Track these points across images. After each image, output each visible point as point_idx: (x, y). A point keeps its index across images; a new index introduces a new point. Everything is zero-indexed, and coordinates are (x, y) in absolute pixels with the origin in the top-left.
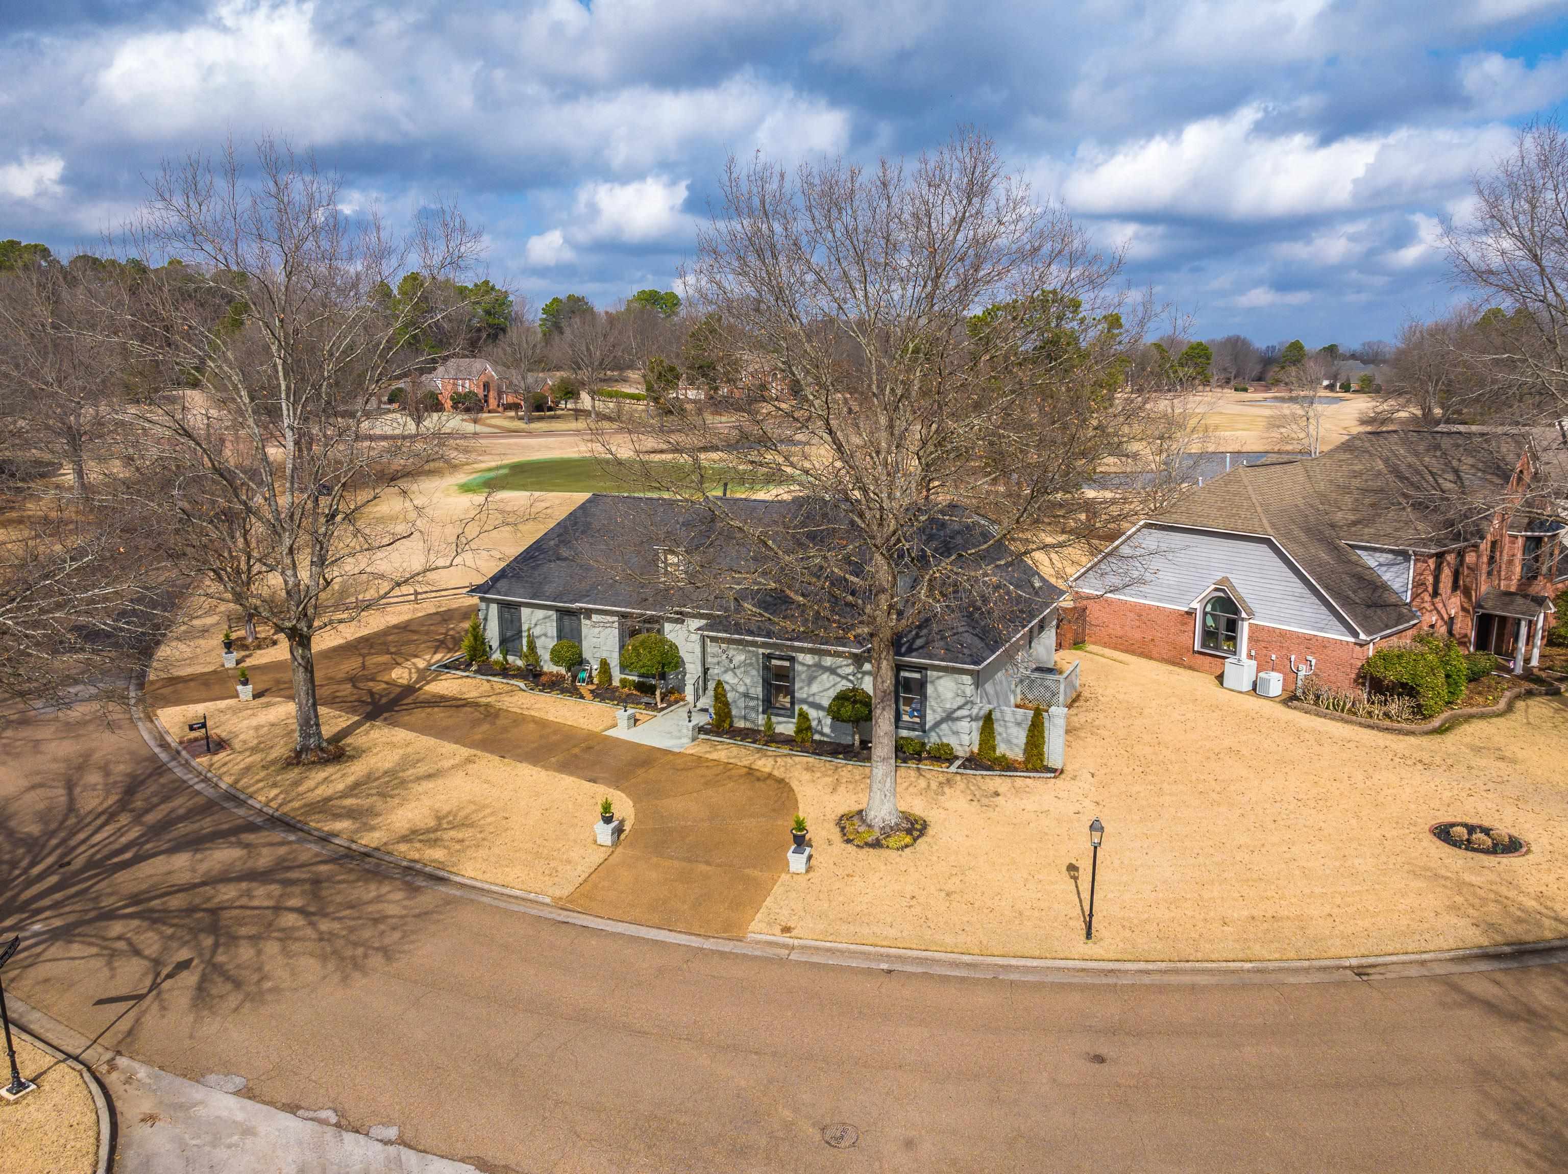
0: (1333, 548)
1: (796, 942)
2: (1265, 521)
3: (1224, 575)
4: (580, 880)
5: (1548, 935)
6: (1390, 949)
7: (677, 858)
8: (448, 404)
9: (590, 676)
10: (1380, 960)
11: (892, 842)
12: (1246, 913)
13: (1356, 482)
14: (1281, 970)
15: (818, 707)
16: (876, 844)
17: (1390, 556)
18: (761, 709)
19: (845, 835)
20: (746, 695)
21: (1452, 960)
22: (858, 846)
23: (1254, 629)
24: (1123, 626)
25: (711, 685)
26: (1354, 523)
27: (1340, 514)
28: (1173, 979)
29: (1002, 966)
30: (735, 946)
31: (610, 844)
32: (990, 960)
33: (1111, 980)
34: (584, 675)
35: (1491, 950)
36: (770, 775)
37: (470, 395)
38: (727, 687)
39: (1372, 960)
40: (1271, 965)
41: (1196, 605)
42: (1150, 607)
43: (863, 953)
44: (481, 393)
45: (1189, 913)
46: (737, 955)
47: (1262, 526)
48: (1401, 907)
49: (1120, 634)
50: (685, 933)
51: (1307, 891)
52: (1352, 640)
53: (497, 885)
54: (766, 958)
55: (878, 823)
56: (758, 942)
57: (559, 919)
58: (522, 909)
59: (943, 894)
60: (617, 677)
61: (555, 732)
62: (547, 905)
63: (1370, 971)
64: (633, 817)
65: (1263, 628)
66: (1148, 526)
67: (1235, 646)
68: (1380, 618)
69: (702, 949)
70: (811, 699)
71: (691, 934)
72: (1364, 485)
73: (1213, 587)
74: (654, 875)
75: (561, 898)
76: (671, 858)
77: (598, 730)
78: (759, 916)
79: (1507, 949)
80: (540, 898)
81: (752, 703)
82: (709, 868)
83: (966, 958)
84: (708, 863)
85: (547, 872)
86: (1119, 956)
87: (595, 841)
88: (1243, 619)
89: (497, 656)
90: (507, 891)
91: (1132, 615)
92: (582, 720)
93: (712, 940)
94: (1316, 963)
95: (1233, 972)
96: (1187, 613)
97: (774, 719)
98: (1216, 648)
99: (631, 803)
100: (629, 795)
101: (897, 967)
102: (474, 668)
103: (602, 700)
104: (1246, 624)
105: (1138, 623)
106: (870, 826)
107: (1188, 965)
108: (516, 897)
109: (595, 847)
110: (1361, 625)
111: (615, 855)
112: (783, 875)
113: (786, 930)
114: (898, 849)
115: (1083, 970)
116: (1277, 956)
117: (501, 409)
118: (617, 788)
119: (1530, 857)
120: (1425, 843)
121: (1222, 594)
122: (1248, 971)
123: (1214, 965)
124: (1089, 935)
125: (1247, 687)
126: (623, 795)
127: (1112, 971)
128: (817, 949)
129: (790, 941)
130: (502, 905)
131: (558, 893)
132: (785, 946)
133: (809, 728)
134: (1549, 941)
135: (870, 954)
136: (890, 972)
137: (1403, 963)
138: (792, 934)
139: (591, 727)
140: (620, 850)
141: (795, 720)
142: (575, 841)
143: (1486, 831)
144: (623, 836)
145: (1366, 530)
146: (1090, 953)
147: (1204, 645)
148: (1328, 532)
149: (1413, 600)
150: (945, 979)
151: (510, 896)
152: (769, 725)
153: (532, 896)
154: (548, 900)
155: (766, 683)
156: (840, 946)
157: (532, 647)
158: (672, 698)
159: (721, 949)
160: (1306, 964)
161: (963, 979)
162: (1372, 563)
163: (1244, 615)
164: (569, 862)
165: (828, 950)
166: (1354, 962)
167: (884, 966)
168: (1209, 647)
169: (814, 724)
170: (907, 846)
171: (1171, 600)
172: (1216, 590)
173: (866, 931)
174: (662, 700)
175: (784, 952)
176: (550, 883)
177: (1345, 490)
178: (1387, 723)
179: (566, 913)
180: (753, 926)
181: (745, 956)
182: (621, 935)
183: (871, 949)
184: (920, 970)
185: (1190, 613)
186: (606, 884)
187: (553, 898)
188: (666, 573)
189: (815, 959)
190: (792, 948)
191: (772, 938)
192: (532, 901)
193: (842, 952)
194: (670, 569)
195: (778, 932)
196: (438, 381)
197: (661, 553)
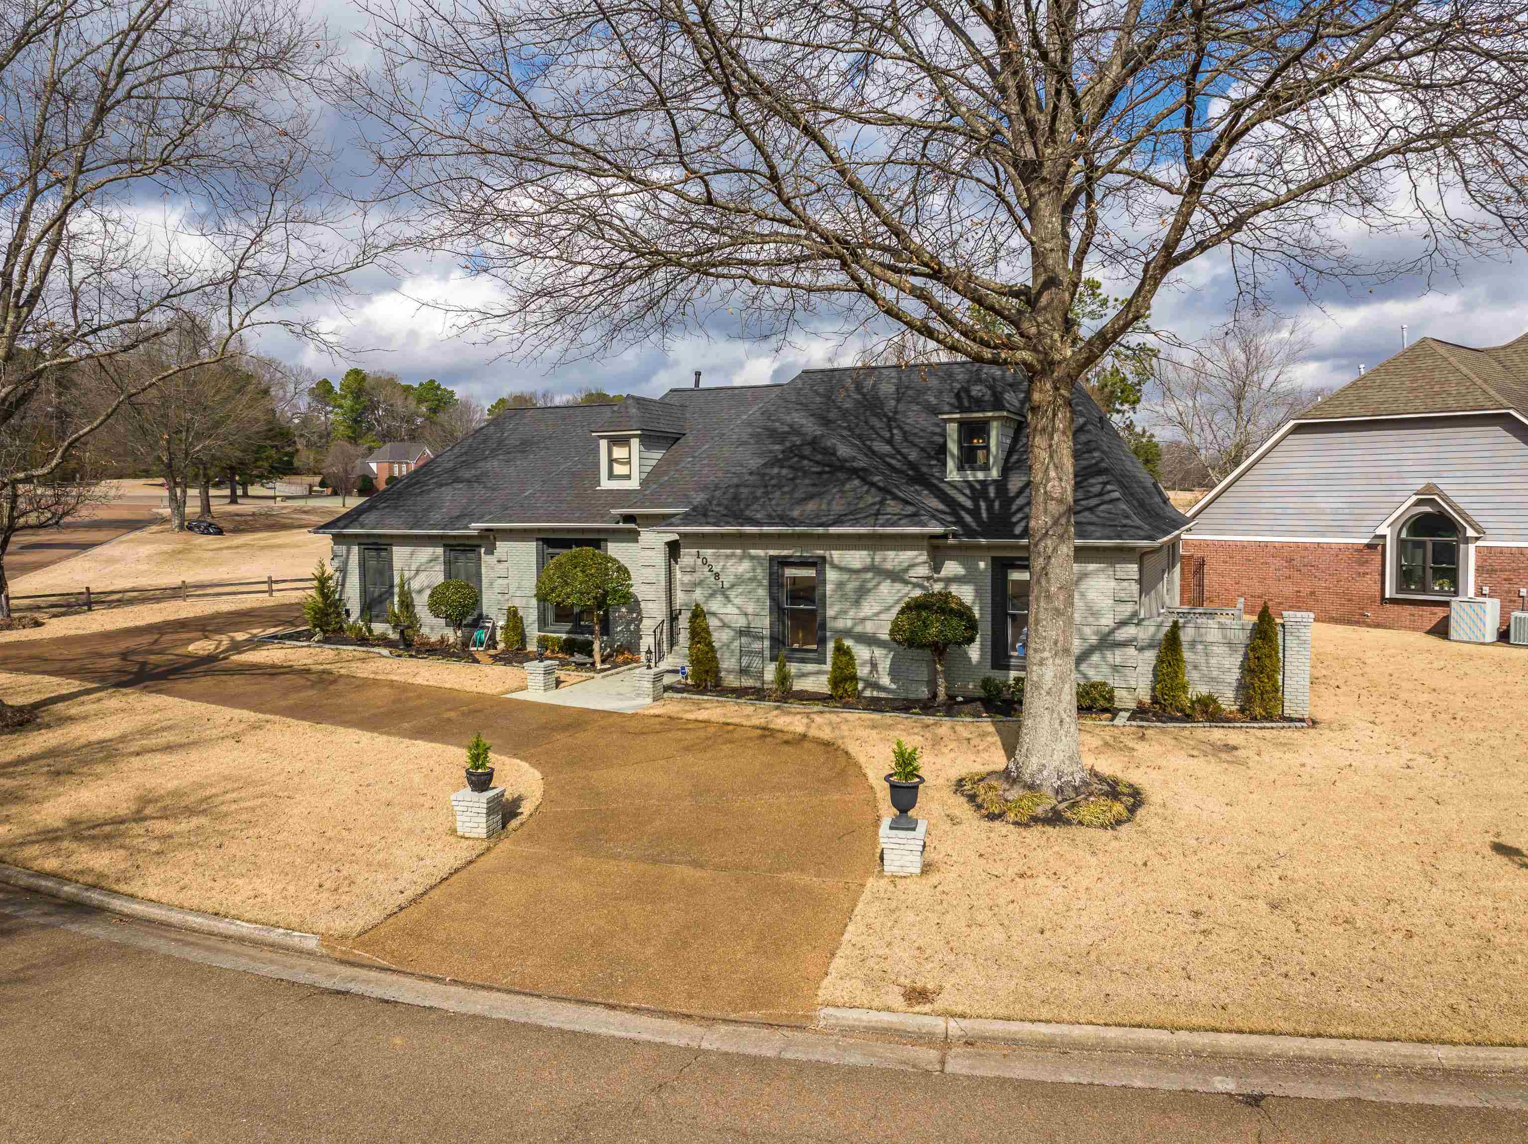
1: (954, 1027)
2: (1492, 393)
3: (1426, 481)
4: (402, 899)
7: (628, 857)
9: (492, 637)
11: (1085, 812)
15: (870, 640)
16: (1055, 819)
18: (767, 653)
19: (979, 807)
20: (743, 632)
22: (1016, 823)
23: (1485, 554)
24: (1261, 581)
25: (684, 622)
30: (789, 1045)
31: (482, 832)
34: (481, 635)
36: (804, 736)
38: (713, 622)
41: (1384, 530)
42: (1305, 547)
43: (1146, 1050)
46: (800, 1067)
47: (1490, 398)
49: (1259, 592)
50: (650, 1012)
53: (199, 912)
54: (885, 1072)
55: (1049, 781)
56: (848, 1031)
57: (328, 984)
58: (243, 964)
60: (533, 632)
61: (420, 697)
62: (311, 954)
64: (539, 794)
65: (1501, 550)
66: (1298, 429)
67: (1456, 583)
69: (699, 1052)
70: (859, 629)
71: (667, 1015)
73: (1414, 498)
74: (575, 887)
75: (343, 937)
76: (616, 857)
77: (495, 691)
78: (838, 963)
80: (295, 939)
81: (756, 646)
82: (699, 873)
84: (696, 864)
85: (327, 885)
87: (454, 831)
88: (1467, 540)
90: (221, 926)
91: (1278, 562)
93: (723, 1028)
96: (1369, 546)
97: (793, 668)
98: (1424, 590)
99: (538, 775)
100: (535, 762)
101: (1263, 1085)
102: (317, 637)
103: (508, 663)
104: (1472, 548)
105: (1287, 572)
106: (1031, 787)
108: (241, 940)
109: (453, 840)
111: (493, 854)
112: (871, 882)
113: (918, 995)
114: (1103, 826)
118: (515, 756)
121: (1428, 509)
125: (1490, 635)
126: (525, 765)
128: (1013, 1042)
129: (939, 1025)
131: (339, 925)
132: (926, 1038)
133: (854, 678)
135: (1164, 1050)
136: (1253, 1099)
138: (940, 1004)
139: (481, 689)
140: (505, 846)
141: (828, 667)
142: (410, 832)
144: (514, 824)
147: (1399, 590)
151: (227, 937)
152: (783, 678)
153: (276, 935)
154: (312, 943)
155: (777, 609)
156: (1077, 1032)
157: (407, 605)
158: (620, 658)
159: (753, 1051)
163: (1470, 533)
164: (384, 865)
165: (1045, 1044)
168: (1408, 591)
169: (863, 672)
170: (1119, 822)
171: (1344, 531)
172: (1419, 503)
174: (603, 662)
175: (928, 1056)
176: (329, 905)
179: (348, 971)
180: (828, 989)
181: (821, 1069)
182: (477, 1021)
183: (1164, 1036)
184: (1333, 1092)
185: (1376, 546)
186: (463, 907)
187: (325, 937)
188: (611, 476)
189: (1019, 1071)
190: (946, 1042)
191: (885, 1018)
192: (274, 946)
193: (1080, 1046)
194: (618, 469)
195: (898, 1002)
196: (374, 466)
197: (604, 444)
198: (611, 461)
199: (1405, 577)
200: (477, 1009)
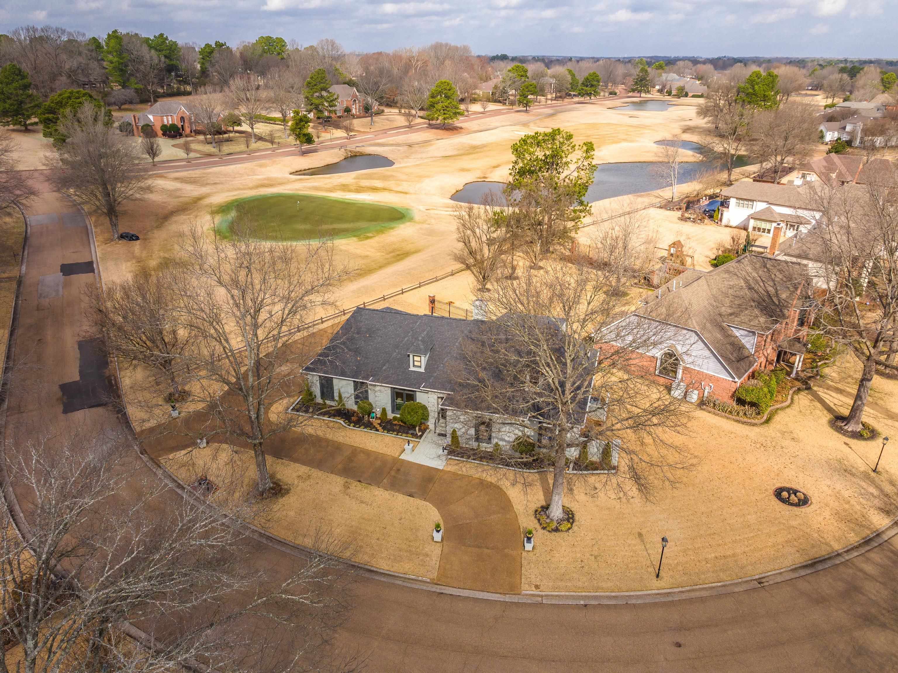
0: (722, 329)
1: (543, 593)
2: (694, 321)
3: (672, 343)
4: (437, 567)
5: (824, 553)
6: (769, 569)
7: (472, 546)
8: (160, 133)
10: (766, 574)
11: (563, 527)
12: (713, 555)
13: (731, 291)
14: (731, 584)
15: (503, 440)
16: (557, 530)
17: (746, 332)
18: (474, 440)
19: (541, 524)
20: (466, 434)
21: (791, 570)
22: (549, 531)
23: (685, 368)
26: (731, 314)
27: (723, 308)
28: (693, 595)
29: (627, 596)
30: (519, 599)
32: (622, 594)
33: (670, 599)
34: (373, 415)
35: (805, 564)
37: (173, 126)
38: (457, 430)
39: (763, 575)
40: (727, 583)
41: (658, 355)
43: (572, 596)
44: (180, 125)
45: (692, 558)
46: (521, 603)
47: (693, 324)
48: (770, 544)
50: (495, 593)
51: (734, 539)
52: (731, 379)
53: (401, 573)
54: (534, 604)
55: (555, 518)
56: (527, 595)
57: (437, 590)
59: (593, 557)
60: (390, 415)
62: (428, 582)
63: (763, 580)
65: (690, 369)
67: (676, 375)
68: (743, 367)
69: (506, 602)
71: (497, 593)
72: (735, 294)
73: (667, 348)
74: (467, 558)
75: (433, 578)
76: (470, 546)
77: (396, 455)
78: (523, 580)
79: (810, 562)
80: (424, 579)
81: (469, 437)
82: (489, 551)
83: (613, 594)
84: (487, 548)
85: (420, 563)
86: (672, 586)
88: (680, 364)
89: (319, 400)
90: (407, 576)
92: (385, 449)
94: (744, 580)
95: (714, 588)
96: (653, 357)
97: (481, 444)
98: (666, 375)
99: (437, 511)
100: (434, 505)
101: (587, 602)
102: (311, 410)
103: (388, 431)
104: (682, 366)
106: (552, 520)
107: (698, 587)
108: (412, 579)
109: (434, 543)
110: (736, 374)
112: (523, 553)
113: (537, 587)
114: (566, 531)
115: (658, 594)
116: (730, 578)
117: (193, 134)
119: (812, 506)
120: (773, 503)
121: (671, 352)
122: (720, 586)
123: (707, 586)
124: (658, 576)
125: (681, 396)
126: (430, 505)
127: (669, 593)
128: (553, 596)
129: (541, 593)
130: (409, 585)
131: (431, 576)
132: (538, 596)
134: (824, 556)
135: (575, 596)
136: (586, 606)
137: (774, 574)
138: (540, 588)
139: (391, 453)
142: (424, 541)
143: (795, 492)
145: (736, 319)
146: (659, 585)
148: (719, 319)
149: (755, 353)
150: (608, 606)
151: (409, 579)
152: (479, 447)
153: (420, 578)
154: (429, 580)
156: (561, 594)
157: (340, 398)
158: (423, 427)
159: (513, 601)
160: (740, 580)
161: (615, 606)
162: (738, 334)
163: (681, 362)
164: (427, 555)
166: (757, 577)
167: (582, 602)
168: (663, 374)
170: (569, 530)
172: (669, 350)
173: (569, 584)
174: (419, 431)
175: (538, 600)
176: (425, 570)
177: (726, 295)
178: (746, 420)
179: (439, 587)
180: (522, 587)
181: (524, 603)
183: (575, 594)
184: (596, 603)
185: (655, 358)
186: (449, 566)
187: (430, 579)
188: (414, 366)
189: (554, 602)
190: (542, 596)
191: (532, 592)
192: (420, 581)
193: (563, 596)
194: (416, 363)
195: (534, 589)
196: (151, 117)
197: (411, 356)
198: (414, 361)
199: (660, 372)
200: (467, 595)
